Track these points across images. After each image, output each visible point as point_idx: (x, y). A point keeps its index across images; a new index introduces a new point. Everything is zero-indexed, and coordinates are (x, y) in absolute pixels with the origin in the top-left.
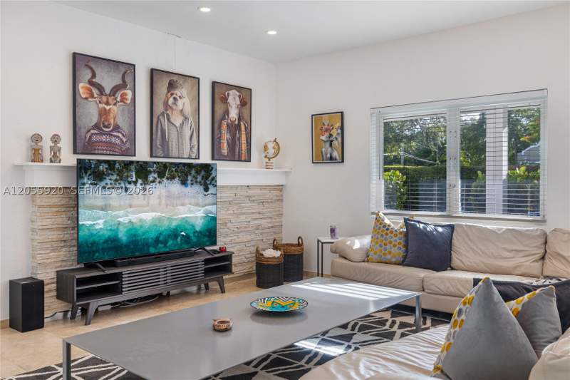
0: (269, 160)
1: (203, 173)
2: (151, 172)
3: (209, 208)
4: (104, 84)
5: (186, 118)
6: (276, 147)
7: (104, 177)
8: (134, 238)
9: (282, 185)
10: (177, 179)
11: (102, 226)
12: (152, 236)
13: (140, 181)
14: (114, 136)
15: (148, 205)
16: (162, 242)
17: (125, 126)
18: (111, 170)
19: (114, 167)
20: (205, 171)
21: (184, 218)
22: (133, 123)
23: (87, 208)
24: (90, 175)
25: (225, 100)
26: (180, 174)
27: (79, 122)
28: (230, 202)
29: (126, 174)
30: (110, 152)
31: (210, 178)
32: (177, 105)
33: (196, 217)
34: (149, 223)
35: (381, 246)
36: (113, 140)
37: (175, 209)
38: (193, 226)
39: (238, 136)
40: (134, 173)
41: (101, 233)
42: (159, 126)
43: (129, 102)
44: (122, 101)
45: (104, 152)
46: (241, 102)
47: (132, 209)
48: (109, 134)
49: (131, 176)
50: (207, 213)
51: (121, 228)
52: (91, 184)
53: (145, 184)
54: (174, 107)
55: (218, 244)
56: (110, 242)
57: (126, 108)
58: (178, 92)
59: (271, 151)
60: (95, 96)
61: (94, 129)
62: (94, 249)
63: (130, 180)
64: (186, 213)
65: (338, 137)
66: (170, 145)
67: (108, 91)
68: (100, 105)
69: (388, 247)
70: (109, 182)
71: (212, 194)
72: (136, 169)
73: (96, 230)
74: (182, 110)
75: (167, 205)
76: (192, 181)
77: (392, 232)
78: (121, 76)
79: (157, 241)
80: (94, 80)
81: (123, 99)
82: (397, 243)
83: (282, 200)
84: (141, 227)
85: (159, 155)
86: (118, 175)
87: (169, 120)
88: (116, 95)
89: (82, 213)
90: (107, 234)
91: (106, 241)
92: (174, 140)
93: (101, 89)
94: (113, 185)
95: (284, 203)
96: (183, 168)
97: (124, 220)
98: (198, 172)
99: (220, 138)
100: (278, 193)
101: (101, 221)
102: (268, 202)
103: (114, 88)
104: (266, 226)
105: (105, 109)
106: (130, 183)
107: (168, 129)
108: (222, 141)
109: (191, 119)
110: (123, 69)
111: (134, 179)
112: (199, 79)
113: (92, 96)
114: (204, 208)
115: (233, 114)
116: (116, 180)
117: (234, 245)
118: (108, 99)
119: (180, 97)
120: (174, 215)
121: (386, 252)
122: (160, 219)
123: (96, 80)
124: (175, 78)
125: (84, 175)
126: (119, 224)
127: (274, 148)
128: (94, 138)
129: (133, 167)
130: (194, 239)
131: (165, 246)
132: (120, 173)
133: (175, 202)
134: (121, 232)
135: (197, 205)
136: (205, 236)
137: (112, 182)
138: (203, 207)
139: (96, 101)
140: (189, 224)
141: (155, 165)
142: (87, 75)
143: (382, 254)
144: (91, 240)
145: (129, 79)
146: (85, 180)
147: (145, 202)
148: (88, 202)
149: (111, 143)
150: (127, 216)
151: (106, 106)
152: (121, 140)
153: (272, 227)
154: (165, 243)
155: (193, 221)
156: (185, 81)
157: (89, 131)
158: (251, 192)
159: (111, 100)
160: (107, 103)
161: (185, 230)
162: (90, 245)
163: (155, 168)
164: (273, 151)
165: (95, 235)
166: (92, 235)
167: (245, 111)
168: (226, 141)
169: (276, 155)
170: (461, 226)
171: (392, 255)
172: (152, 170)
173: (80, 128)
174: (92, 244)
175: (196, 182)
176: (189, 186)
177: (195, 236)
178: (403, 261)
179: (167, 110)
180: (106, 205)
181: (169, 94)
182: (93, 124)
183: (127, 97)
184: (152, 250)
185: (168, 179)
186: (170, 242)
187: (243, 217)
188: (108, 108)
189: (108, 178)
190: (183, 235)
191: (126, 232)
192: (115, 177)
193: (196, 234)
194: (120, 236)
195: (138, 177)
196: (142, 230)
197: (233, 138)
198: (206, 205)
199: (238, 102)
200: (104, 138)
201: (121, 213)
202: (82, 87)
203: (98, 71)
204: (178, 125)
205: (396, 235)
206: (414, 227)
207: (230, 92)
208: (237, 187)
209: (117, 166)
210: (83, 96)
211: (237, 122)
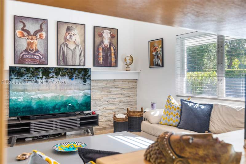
0: (128, 66)
1: (83, 73)
2: (51, 72)
3: (86, 91)
4: (30, 30)
5: (77, 45)
6: (131, 59)
7: (24, 75)
8: (41, 107)
9: (137, 80)
10: (67, 76)
11: (22, 100)
12: (51, 106)
13: (44, 77)
14: (36, 55)
15: (49, 89)
16: (57, 109)
17: (42, 50)
18: (27, 71)
19: (29, 70)
20: (84, 72)
21: (71, 97)
22: (46, 48)
23: (13, 90)
24: (15, 74)
25: (101, 35)
26: (68, 73)
27: (17, 49)
28: (103, 88)
29: (36, 74)
30: (33, 63)
31: (87, 76)
32: (71, 39)
33: (78, 96)
34: (49, 99)
35: (167, 115)
36: (35, 57)
37: (65, 92)
38: (76, 101)
39: (109, 54)
40: (41, 73)
41: (21, 103)
42: (62, 50)
43: (44, 38)
44: (40, 38)
45: (28, 63)
46: (111, 36)
47: (39, 91)
48: (33, 54)
49: (39, 74)
50: (85, 94)
51: (33, 101)
52: (16, 78)
53: (47, 79)
54: (70, 40)
55: (91, 110)
56: (26, 108)
57: (42, 41)
58: (72, 32)
59: (128, 62)
60: (25, 36)
61: (24, 52)
62: (18, 111)
63: (38, 76)
64: (73, 94)
65: (161, 53)
66: (68, 59)
67: (32, 33)
68: (28, 40)
69: (171, 116)
70: (26, 77)
71: (88, 84)
72: (42, 71)
73: (19, 102)
74: (75, 41)
75: (60, 90)
76: (76, 77)
77: (173, 107)
78: (39, 26)
79: (54, 108)
80: (24, 28)
81: (41, 37)
82: (176, 114)
83: (136, 88)
84: (45, 100)
85: (61, 64)
86: (31, 74)
87: (67, 46)
88: (37, 35)
89: (11, 93)
90: (25, 104)
91: (24, 108)
92: (70, 57)
93: (28, 32)
94: (29, 79)
95: (138, 89)
96: (70, 70)
97: (35, 97)
98: (80, 72)
99: (98, 55)
100: (134, 84)
101: (21, 97)
102: (127, 89)
103: (35, 32)
104: (126, 101)
105: (31, 42)
106: (38, 78)
107: (67, 51)
108: (99, 56)
109: (80, 46)
110: (40, 22)
111: (41, 76)
112: (85, 25)
113: (24, 36)
114: (83, 92)
115: (106, 42)
116: (30, 77)
117: (105, 111)
118: (32, 37)
119: (74, 35)
120: (65, 95)
121: (170, 119)
122: (56, 97)
123: (26, 28)
124: (70, 25)
125: (12, 74)
126: (32, 99)
127: (129, 60)
128: (24, 56)
129: (40, 70)
130: (77, 108)
131: (59, 111)
132: (33, 73)
133: (65, 88)
134: (33, 103)
135: (79, 90)
136: (84, 106)
137: (28, 77)
138: (83, 90)
139: (26, 39)
140: (74, 100)
141: (53, 69)
142: (21, 26)
143: (167, 120)
144: (16, 107)
145: (44, 27)
146: (13, 77)
147: (47, 88)
148: (14, 87)
149: (34, 58)
150: (37, 95)
151: (31, 41)
152: (40, 57)
153: (130, 102)
154: (59, 109)
155: (76, 98)
156: (77, 26)
157: (22, 53)
158: (116, 83)
159: (34, 37)
160: (32, 39)
161: (71, 103)
162: (15, 109)
163: (53, 70)
164: (129, 61)
165: (18, 104)
166: (17, 104)
167: (114, 41)
168: (101, 57)
169: (131, 63)
170: (217, 105)
171: (173, 121)
172: (52, 71)
173: (17, 52)
174: (16, 109)
175: (79, 78)
176: (74, 79)
177: (77, 106)
178: (178, 125)
179: (66, 41)
180: (24, 89)
181: (67, 33)
182: (24, 50)
183: (43, 36)
184: (51, 112)
185: (61, 76)
186: (62, 109)
187: (111, 96)
188: (32, 41)
189: (26, 75)
190: (70, 105)
191: (36, 103)
192: (30, 75)
193: (78, 105)
194: (32, 105)
195: (43, 75)
196: (46, 102)
197: (106, 55)
198: (85, 90)
199: (110, 36)
200: (30, 56)
201: (33, 93)
202: (18, 32)
203: (27, 24)
204: (72, 49)
205: (175, 109)
206: (186, 105)
207: (104, 31)
208: (107, 80)
209: (31, 69)
210: (19, 36)
211: (108, 47)
